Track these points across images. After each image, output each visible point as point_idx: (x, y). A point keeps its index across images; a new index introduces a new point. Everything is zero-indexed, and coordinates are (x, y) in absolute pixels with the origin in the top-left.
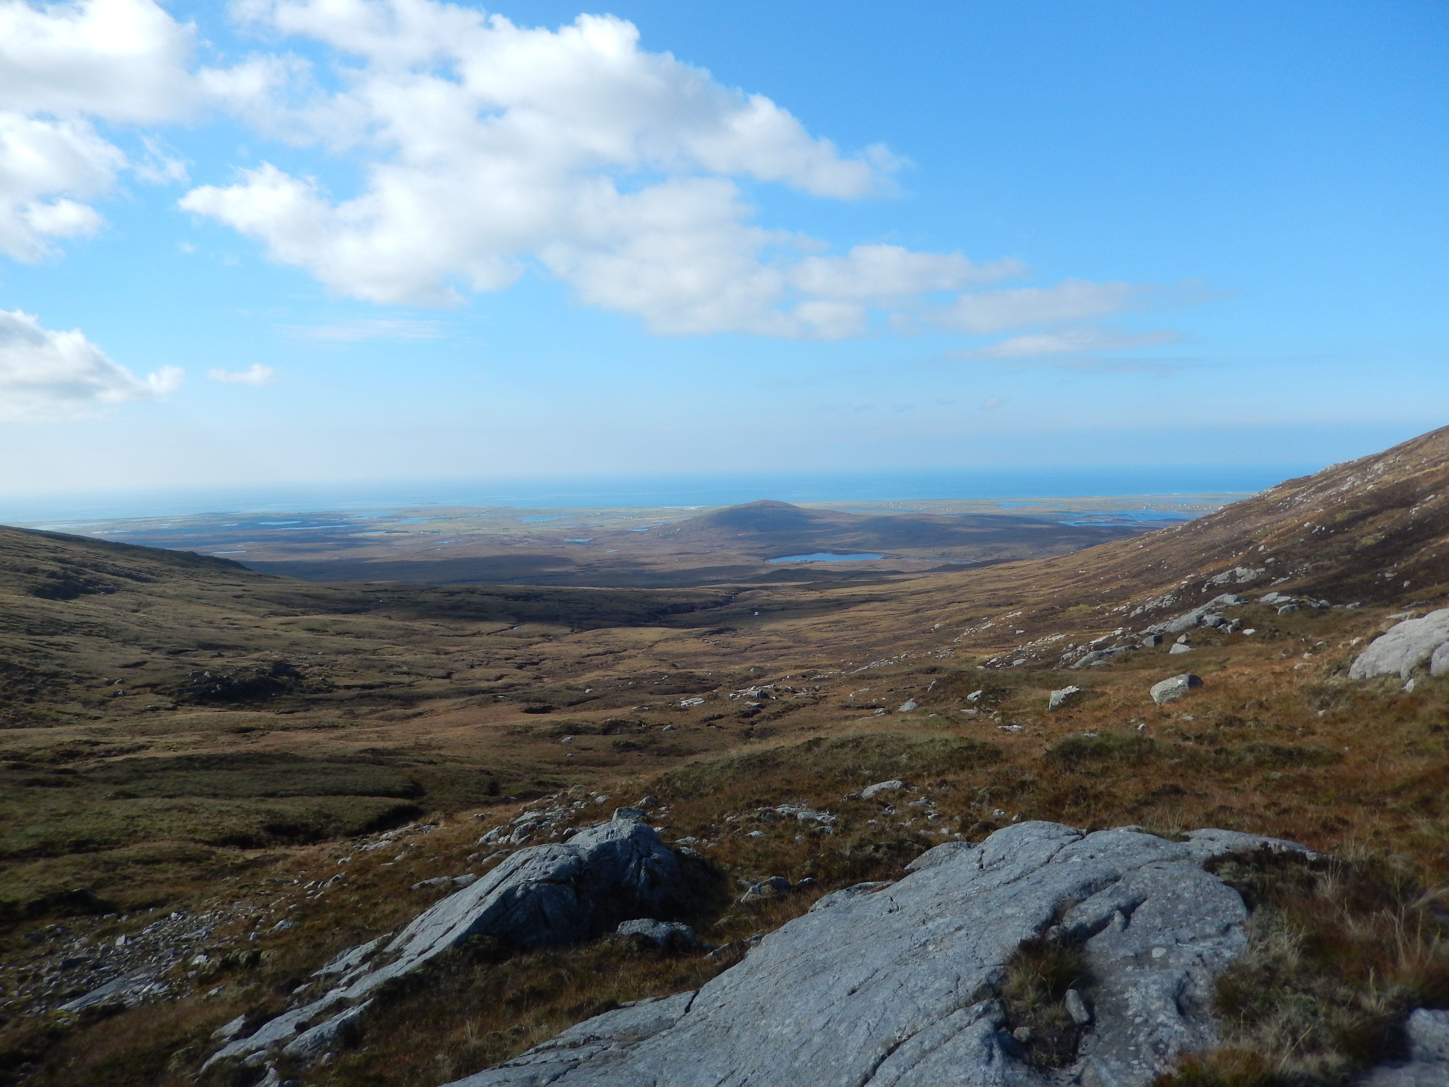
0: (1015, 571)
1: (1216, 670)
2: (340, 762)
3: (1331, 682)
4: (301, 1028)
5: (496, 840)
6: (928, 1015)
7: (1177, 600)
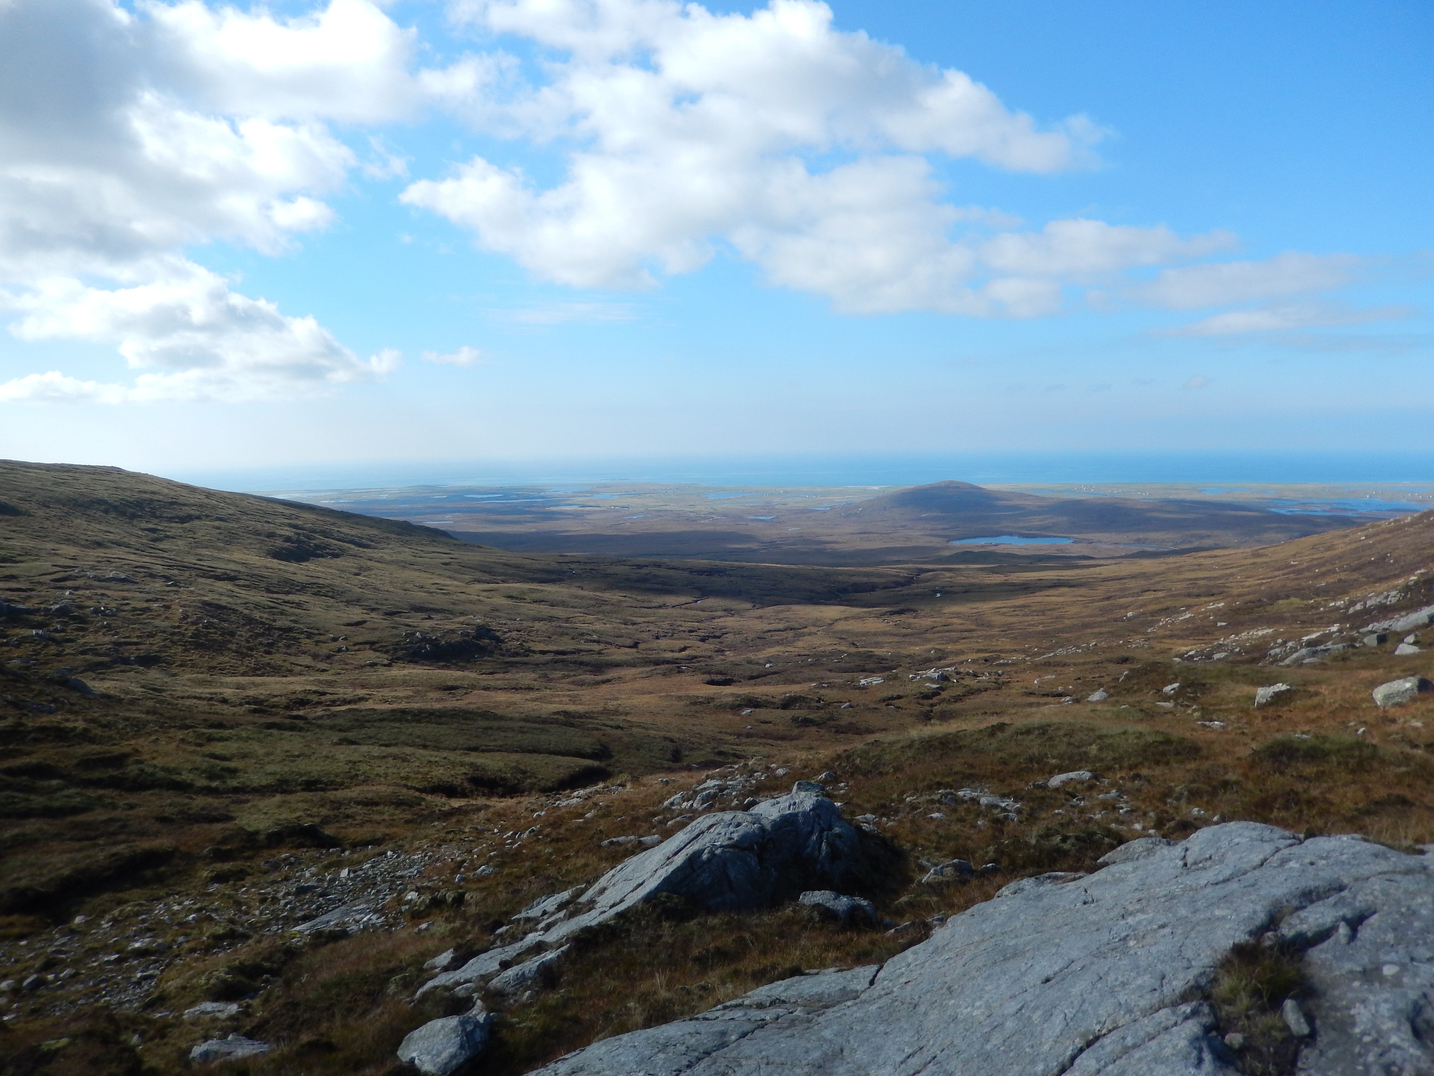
0: (1218, 560)
2: (534, 722)
4: (505, 965)
5: (680, 804)
6: (1130, 1011)
7: (1404, 597)
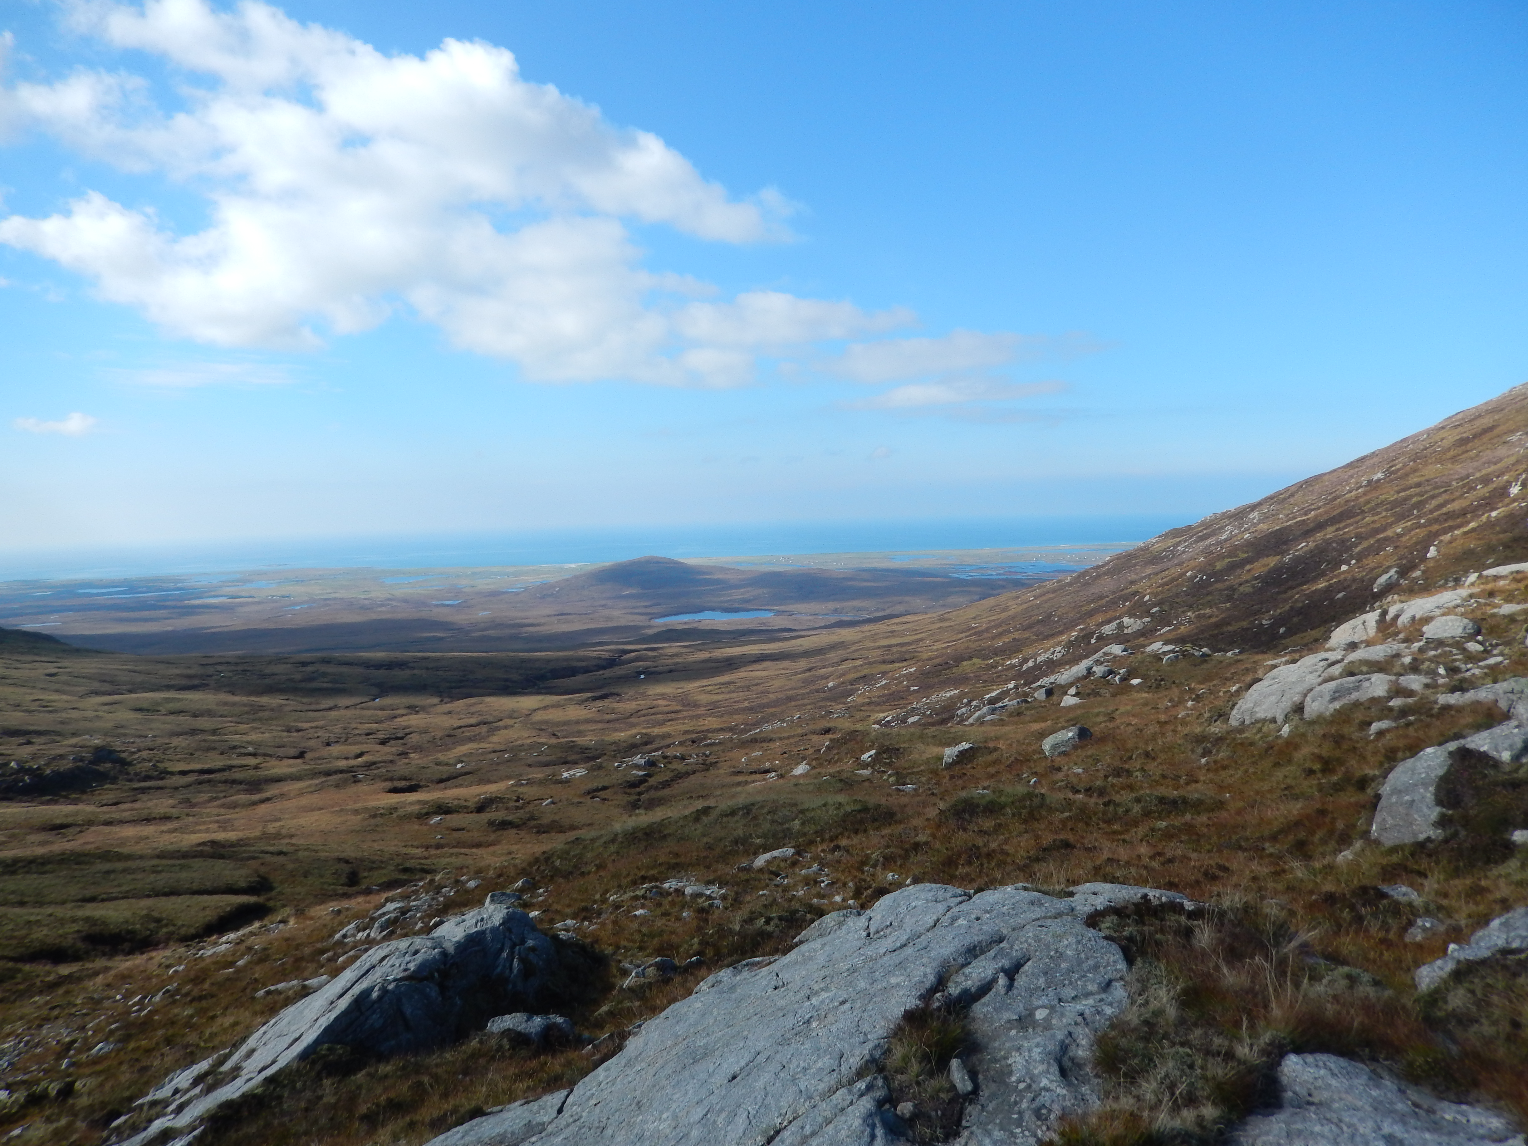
0: (909, 626)
1: (1105, 722)
3: (1213, 729)
5: (354, 936)
6: (810, 1098)
7: (1068, 652)
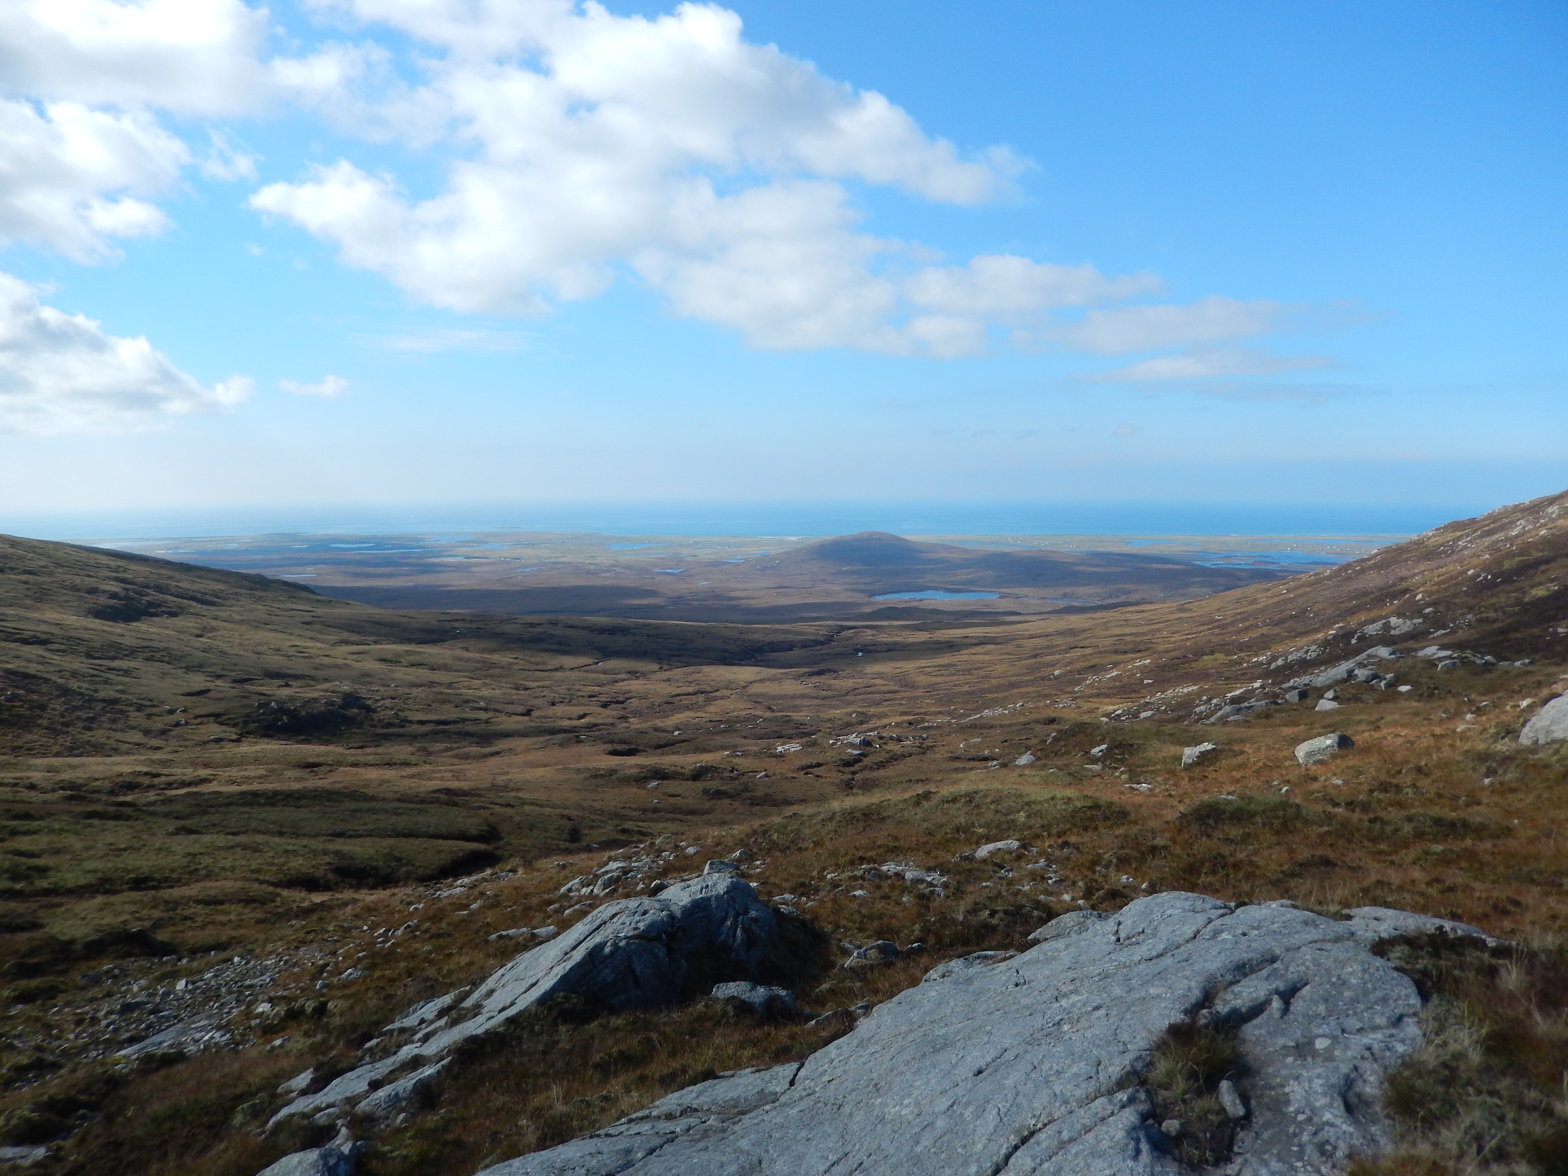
0: (1144, 615)
1: (1369, 730)
2: (411, 802)
3: (1499, 747)
4: (375, 1085)
5: (579, 890)
6: (1066, 1102)
7: (1323, 652)
